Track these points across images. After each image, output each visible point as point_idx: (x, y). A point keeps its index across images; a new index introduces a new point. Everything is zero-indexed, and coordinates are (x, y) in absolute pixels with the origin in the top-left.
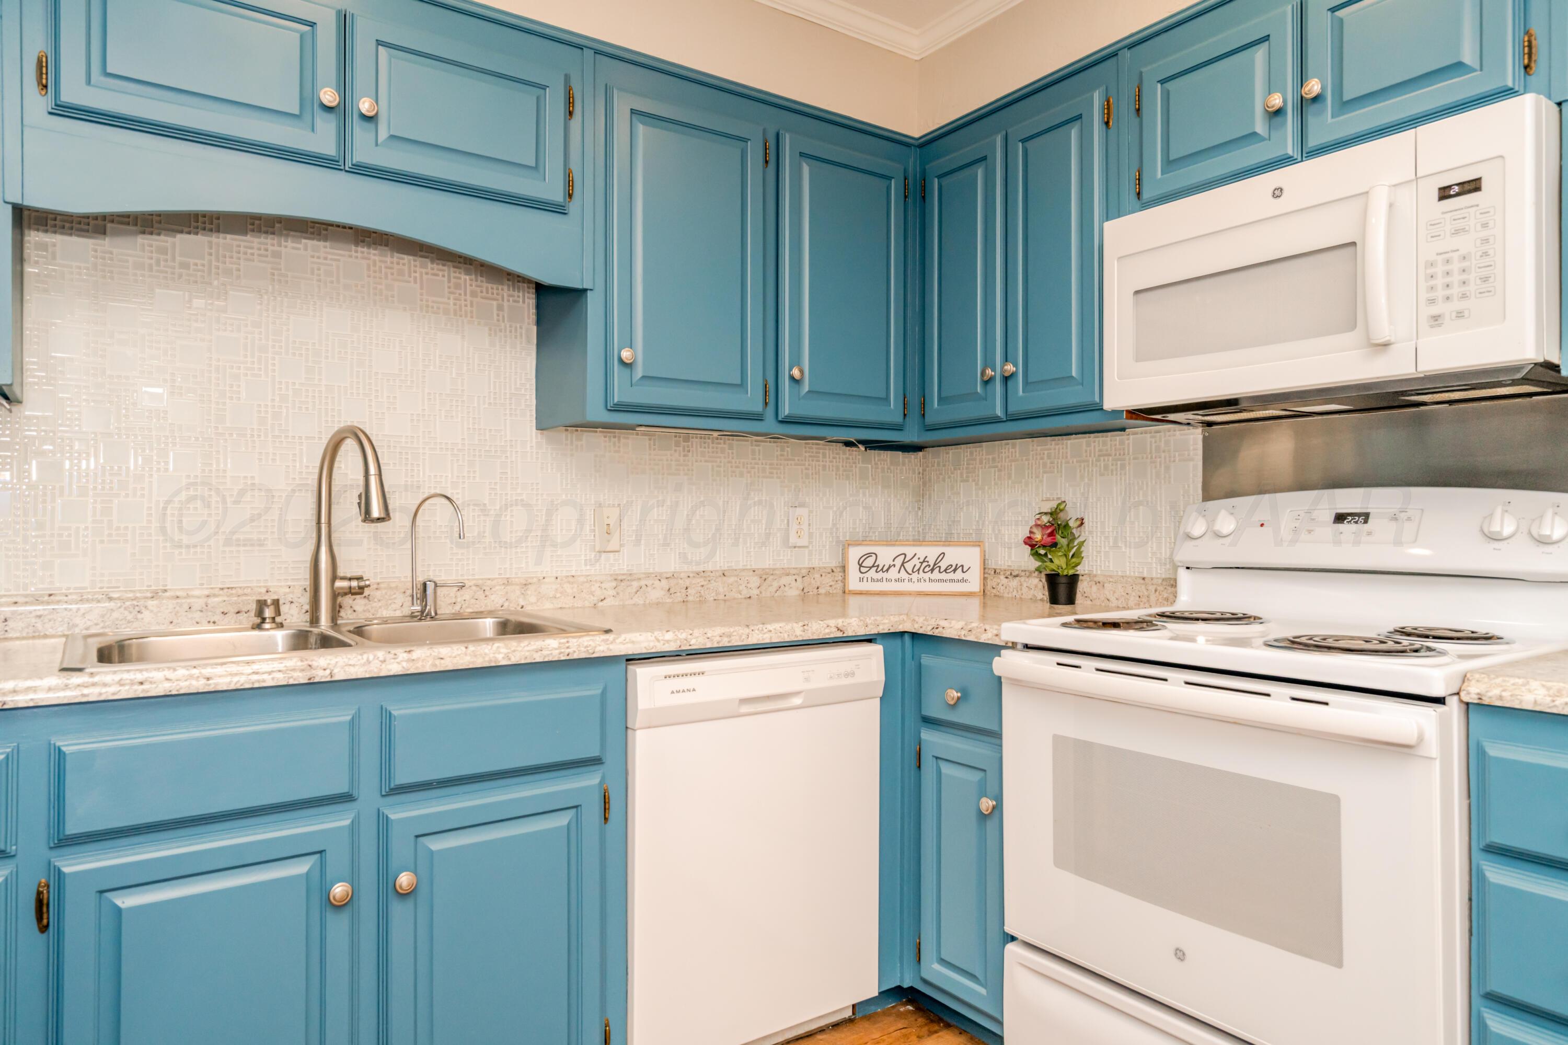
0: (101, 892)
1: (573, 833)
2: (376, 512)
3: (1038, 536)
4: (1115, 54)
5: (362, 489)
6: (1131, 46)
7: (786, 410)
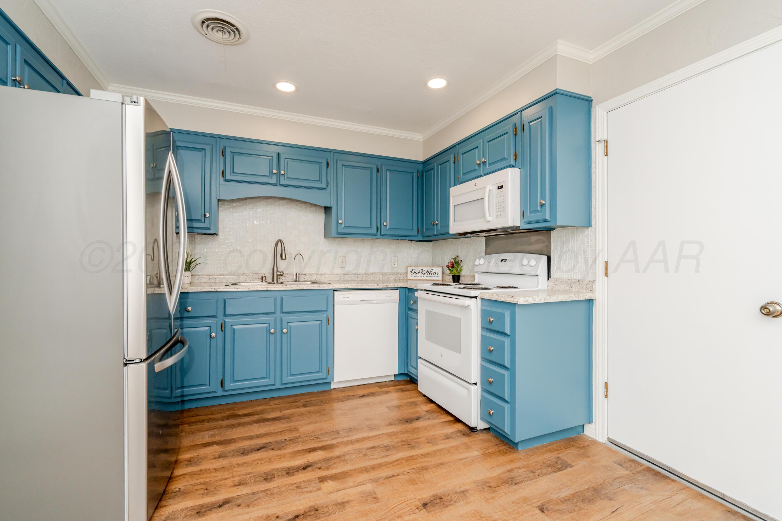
0: (231, 325)
1: (320, 325)
2: (284, 257)
3: (450, 265)
4: (455, 146)
5: (281, 253)
6: (458, 144)
7: (383, 233)
